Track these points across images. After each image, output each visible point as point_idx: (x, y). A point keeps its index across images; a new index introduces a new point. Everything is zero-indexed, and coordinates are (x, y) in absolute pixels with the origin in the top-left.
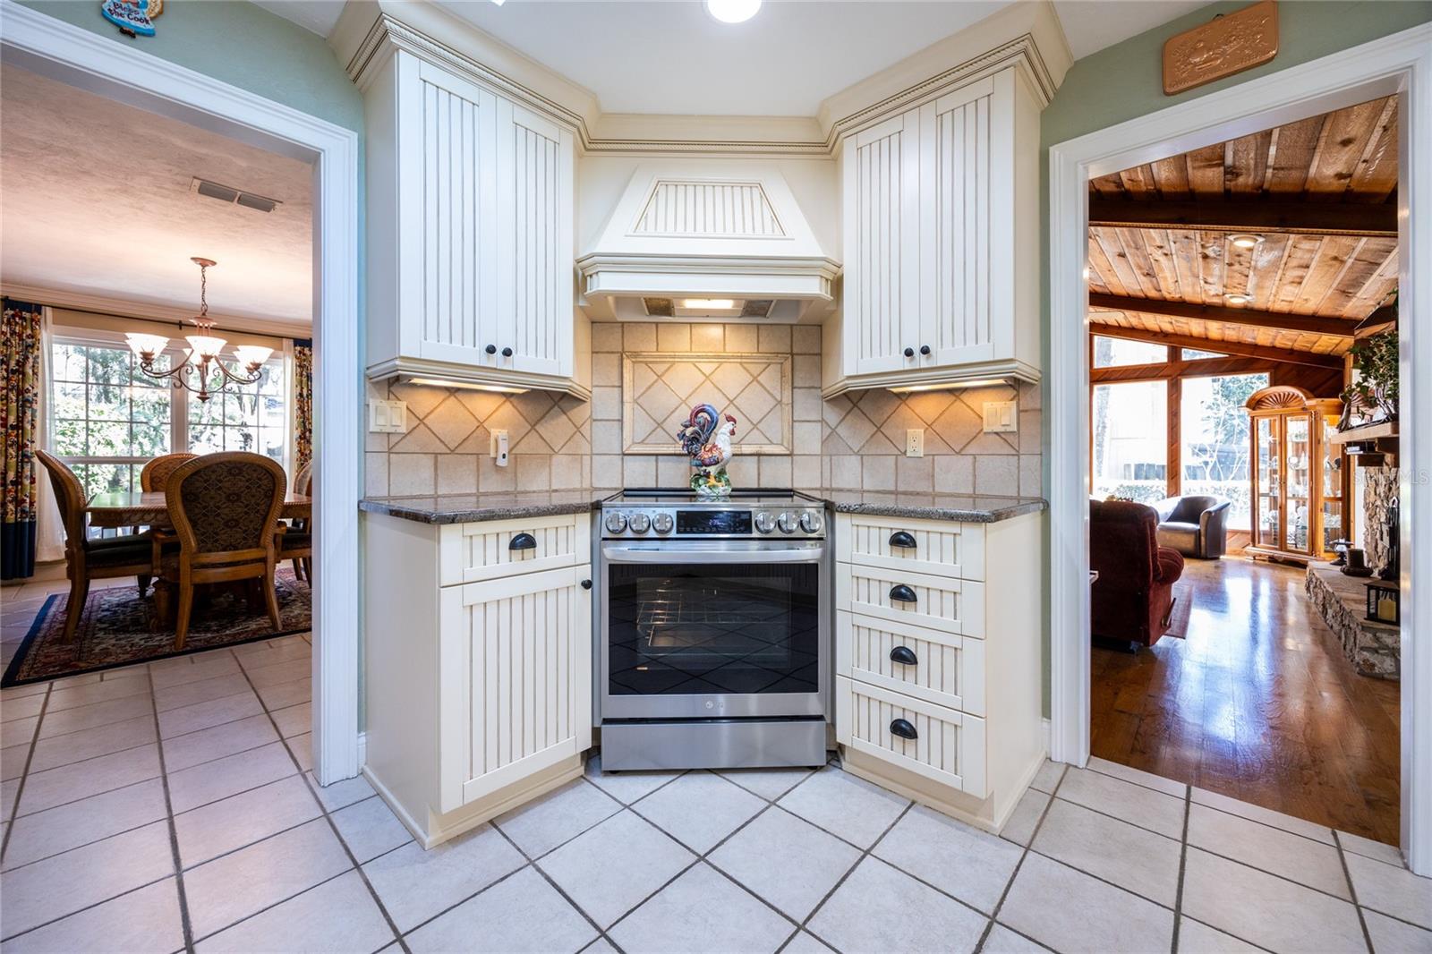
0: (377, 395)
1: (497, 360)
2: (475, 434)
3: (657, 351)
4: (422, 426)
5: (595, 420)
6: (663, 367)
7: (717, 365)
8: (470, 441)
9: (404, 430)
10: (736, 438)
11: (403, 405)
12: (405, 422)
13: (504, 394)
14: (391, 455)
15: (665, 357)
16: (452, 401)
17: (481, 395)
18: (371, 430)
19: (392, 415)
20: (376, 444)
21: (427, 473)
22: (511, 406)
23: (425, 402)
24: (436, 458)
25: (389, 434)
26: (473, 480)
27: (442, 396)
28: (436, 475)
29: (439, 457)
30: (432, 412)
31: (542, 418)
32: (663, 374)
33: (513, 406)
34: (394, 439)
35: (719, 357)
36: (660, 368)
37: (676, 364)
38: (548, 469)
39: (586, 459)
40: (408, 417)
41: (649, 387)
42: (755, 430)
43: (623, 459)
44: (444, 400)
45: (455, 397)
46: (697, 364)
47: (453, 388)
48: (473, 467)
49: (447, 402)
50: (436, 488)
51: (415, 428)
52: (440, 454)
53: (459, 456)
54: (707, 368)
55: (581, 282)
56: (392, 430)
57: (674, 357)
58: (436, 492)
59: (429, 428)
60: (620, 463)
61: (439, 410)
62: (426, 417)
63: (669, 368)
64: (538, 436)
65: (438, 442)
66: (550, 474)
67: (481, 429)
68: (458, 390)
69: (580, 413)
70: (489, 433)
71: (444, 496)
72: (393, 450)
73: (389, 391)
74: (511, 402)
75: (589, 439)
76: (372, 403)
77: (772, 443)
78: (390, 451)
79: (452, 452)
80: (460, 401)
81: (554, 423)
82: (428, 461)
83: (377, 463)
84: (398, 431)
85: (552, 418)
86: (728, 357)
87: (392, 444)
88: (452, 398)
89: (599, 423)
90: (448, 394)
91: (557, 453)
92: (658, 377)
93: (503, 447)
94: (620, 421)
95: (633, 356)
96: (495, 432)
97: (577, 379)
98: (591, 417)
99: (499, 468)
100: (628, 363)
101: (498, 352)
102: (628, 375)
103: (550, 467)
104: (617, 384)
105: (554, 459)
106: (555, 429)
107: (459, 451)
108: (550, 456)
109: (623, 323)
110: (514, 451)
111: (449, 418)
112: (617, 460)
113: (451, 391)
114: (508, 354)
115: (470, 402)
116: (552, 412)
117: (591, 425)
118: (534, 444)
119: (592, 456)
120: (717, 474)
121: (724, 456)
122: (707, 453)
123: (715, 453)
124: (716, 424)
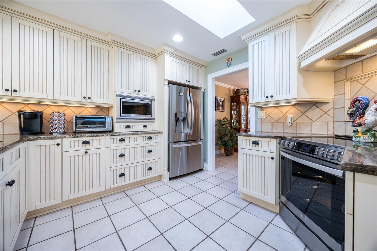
0: (259, 110)
2: (283, 117)
3: (362, 73)
4: (269, 116)
5: (335, 109)
6: (365, 80)
8: (281, 119)
9: (264, 117)
11: (264, 112)
12: (265, 115)
14: (262, 123)
15: (366, 75)
16: (276, 109)
17: (285, 107)
18: (258, 118)
19: (262, 114)
20: (259, 121)
21: (270, 127)
22: (295, 108)
23: (269, 111)
24: (272, 123)
25: (262, 118)
26: (282, 129)
27: (274, 108)
28: (272, 127)
29: (273, 123)
30: (271, 112)
32: (365, 84)
33: (296, 108)
34: (263, 119)
36: (363, 81)
38: (310, 127)
39: (331, 124)
40: (265, 114)
41: (358, 91)
43: (346, 123)
44: (274, 109)
45: (277, 108)
47: (276, 106)
48: (282, 126)
49: (275, 110)
50: (272, 130)
51: (267, 117)
52: (273, 122)
53: (278, 123)
56: (262, 117)
57: (371, 73)
58: (272, 131)
59: (270, 116)
60: (345, 125)
61: (273, 112)
62: (270, 114)
63: (369, 80)
64: (306, 116)
65: (273, 119)
67: (284, 115)
68: (278, 106)
70: (287, 116)
71: (274, 133)
72: (263, 122)
73: (262, 109)
74: (295, 107)
75: (332, 116)
76: (258, 112)
78: (262, 122)
79: (276, 122)
80: (278, 109)
82: (270, 124)
83: (259, 125)
84: (263, 118)
85: (312, 110)
87: (262, 120)
88: (276, 108)
89: (336, 109)
90: (275, 108)
91: (314, 122)
92: (363, 85)
93: (289, 120)
94: (344, 108)
95: (350, 79)
96: (289, 116)
97: (306, 97)
98: (333, 107)
99: (290, 126)
100: (348, 83)
101: (269, 97)
102: (347, 88)
103: (311, 126)
104: (343, 93)
105: (313, 123)
106: (314, 113)
107: (278, 121)
108: (311, 123)
109: (346, 67)
110: (296, 121)
111: (275, 113)
112: (344, 124)
113: (276, 107)
114: (272, 97)
115: (281, 109)
116: (312, 108)
117: (333, 110)
118: (304, 118)
119: (334, 122)
120: (364, 130)
121: (366, 121)
122: (358, 121)
123: (361, 120)
124: (367, 106)
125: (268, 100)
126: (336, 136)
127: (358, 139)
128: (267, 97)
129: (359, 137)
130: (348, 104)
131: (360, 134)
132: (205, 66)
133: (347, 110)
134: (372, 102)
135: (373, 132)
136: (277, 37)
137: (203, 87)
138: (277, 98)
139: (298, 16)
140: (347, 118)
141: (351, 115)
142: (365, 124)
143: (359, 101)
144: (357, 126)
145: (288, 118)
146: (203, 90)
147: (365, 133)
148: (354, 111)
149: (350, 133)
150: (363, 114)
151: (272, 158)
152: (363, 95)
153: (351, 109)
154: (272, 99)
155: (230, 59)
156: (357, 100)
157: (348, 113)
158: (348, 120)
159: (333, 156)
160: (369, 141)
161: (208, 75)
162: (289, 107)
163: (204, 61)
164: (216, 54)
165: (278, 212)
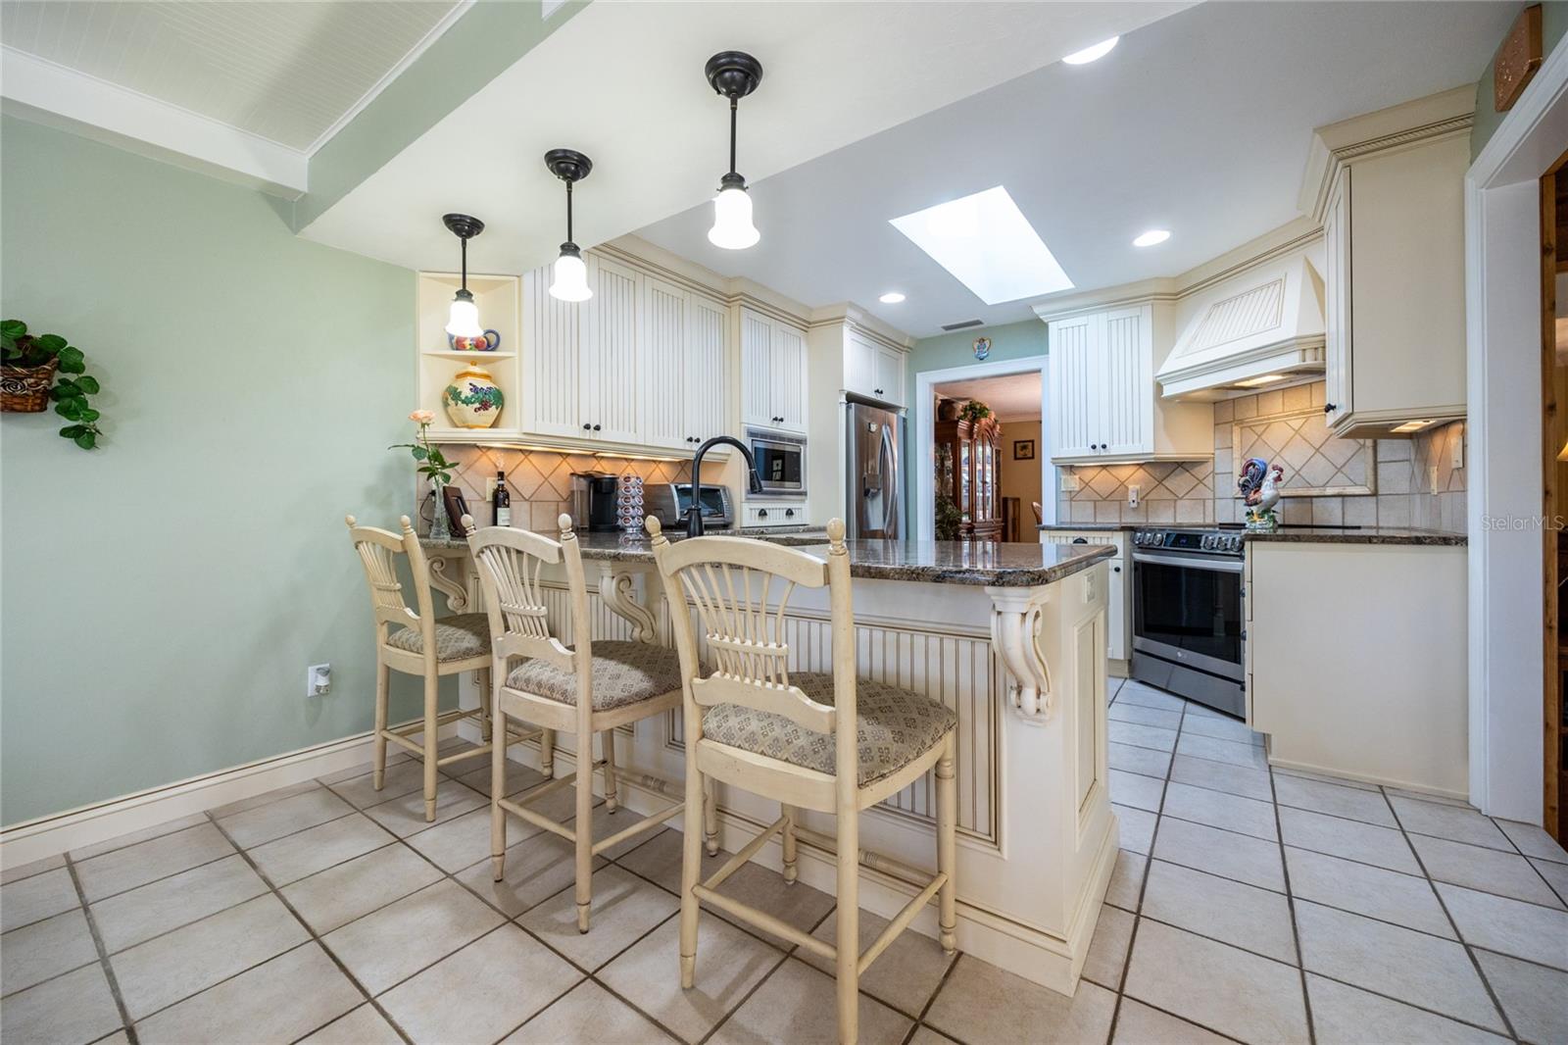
0: (1066, 474)
1: (1101, 452)
2: (1118, 489)
3: (1258, 416)
4: (1088, 485)
5: (1216, 474)
6: (1262, 428)
7: (1304, 420)
8: (1116, 493)
9: (1077, 489)
10: (1280, 484)
11: (1077, 477)
12: (1078, 485)
13: (1138, 464)
14: (1072, 502)
15: (1263, 420)
16: (1104, 471)
17: (1123, 468)
18: (1062, 491)
19: (1073, 482)
20: (1065, 497)
21: (1091, 511)
23: (1088, 474)
24: (1095, 502)
25: (1069, 492)
26: (1117, 515)
27: (1099, 469)
28: (1095, 512)
29: (1097, 502)
30: (1093, 478)
31: (1168, 476)
32: (1262, 434)
33: (1144, 472)
34: (1073, 494)
35: (1304, 413)
36: (1259, 430)
37: (1272, 426)
38: (1173, 510)
39: (1209, 504)
40: (1080, 483)
41: (1252, 447)
42: (1339, 474)
43: (1235, 501)
44: (1099, 471)
45: (1107, 469)
46: (1288, 422)
48: (1118, 507)
49: (1101, 473)
50: (1096, 519)
51: (1083, 488)
52: (1098, 500)
53: (1109, 502)
54: (1296, 423)
55: (1159, 388)
56: (1071, 488)
57: (1269, 419)
58: (1095, 521)
59: (1091, 487)
60: (1233, 504)
61: (1096, 477)
62: (1089, 482)
63: (1266, 428)
64: (1164, 488)
65: (1096, 494)
66: (1175, 512)
67: (1122, 487)
68: (1108, 466)
69: (1200, 471)
70: (1128, 488)
72: (1073, 499)
73: (1071, 471)
74: (1143, 468)
75: (1211, 487)
76: (1064, 478)
77: (1356, 485)
78: (1071, 500)
79: (1105, 500)
80: (1109, 472)
81: (1178, 478)
82: (1091, 504)
83: (1065, 506)
84: (1075, 490)
85: (1176, 475)
86: (1315, 411)
87: (1072, 496)
89: (1218, 476)
90: (1101, 469)
91: (1181, 499)
92: (1259, 436)
93: (1132, 496)
94: (1232, 473)
95: (1240, 422)
96: (1131, 487)
97: (1170, 451)
98: (1213, 471)
99: (1133, 509)
100: (1236, 429)
101: (1099, 447)
102: (1236, 439)
103: (1175, 507)
104: (1230, 445)
105: (1179, 502)
106: (1179, 482)
107: (1109, 498)
108: (1176, 500)
109: (1234, 400)
110: (1146, 498)
111: (1102, 481)
112: (1231, 502)
113: (1104, 467)
114: (1104, 447)
115: (1114, 471)
116: (1177, 471)
117: (1214, 478)
118: (1161, 493)
119: (1214, 499)
120: (1260, 512)
121: (1263, 498)
122: (1252, 497)
123: (1256, 496)
124: (1264, 474)
125: (1092, 453)
126: (1220, 524)
127: (1253, 524)
128: (1094, 447)
129: (1255, 522)
130: (1238, 470)
131: (1255, 518)
132: (909, 350)
133: (1237, 478)
134: (1269, 468)
135: (1272, 514)
136: (1114, 323)
137: (903, 406)
138: (1115, 449)
139: (1155, 294)
140: (1237, 491)
141: (1244, 487)
142: (1261, 502)
143: (1254, 465)
144: (1251, 505)
145: (1130, 492)
146: (902, 413)
147: (1261, 516)
148: (1247, 481)
149: (1242, 518)
150: (1259, 486)
151: (1117, 570)
152: (1260, 456)
153: (1243, 479)
154: (1103, 452)
155: (987, 343)
156: (1251, 464)
157: (1239, 485)
158: (1240, 495)
159: (1226, 545)
160: (1267, 526)
161: (918, 375)
162: (1131, 467)
163: (912, 338)
164: (947, 328)
165: (1127, 675)
